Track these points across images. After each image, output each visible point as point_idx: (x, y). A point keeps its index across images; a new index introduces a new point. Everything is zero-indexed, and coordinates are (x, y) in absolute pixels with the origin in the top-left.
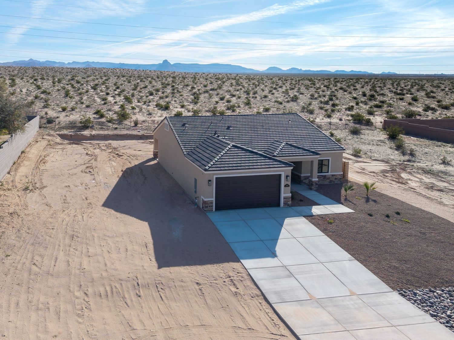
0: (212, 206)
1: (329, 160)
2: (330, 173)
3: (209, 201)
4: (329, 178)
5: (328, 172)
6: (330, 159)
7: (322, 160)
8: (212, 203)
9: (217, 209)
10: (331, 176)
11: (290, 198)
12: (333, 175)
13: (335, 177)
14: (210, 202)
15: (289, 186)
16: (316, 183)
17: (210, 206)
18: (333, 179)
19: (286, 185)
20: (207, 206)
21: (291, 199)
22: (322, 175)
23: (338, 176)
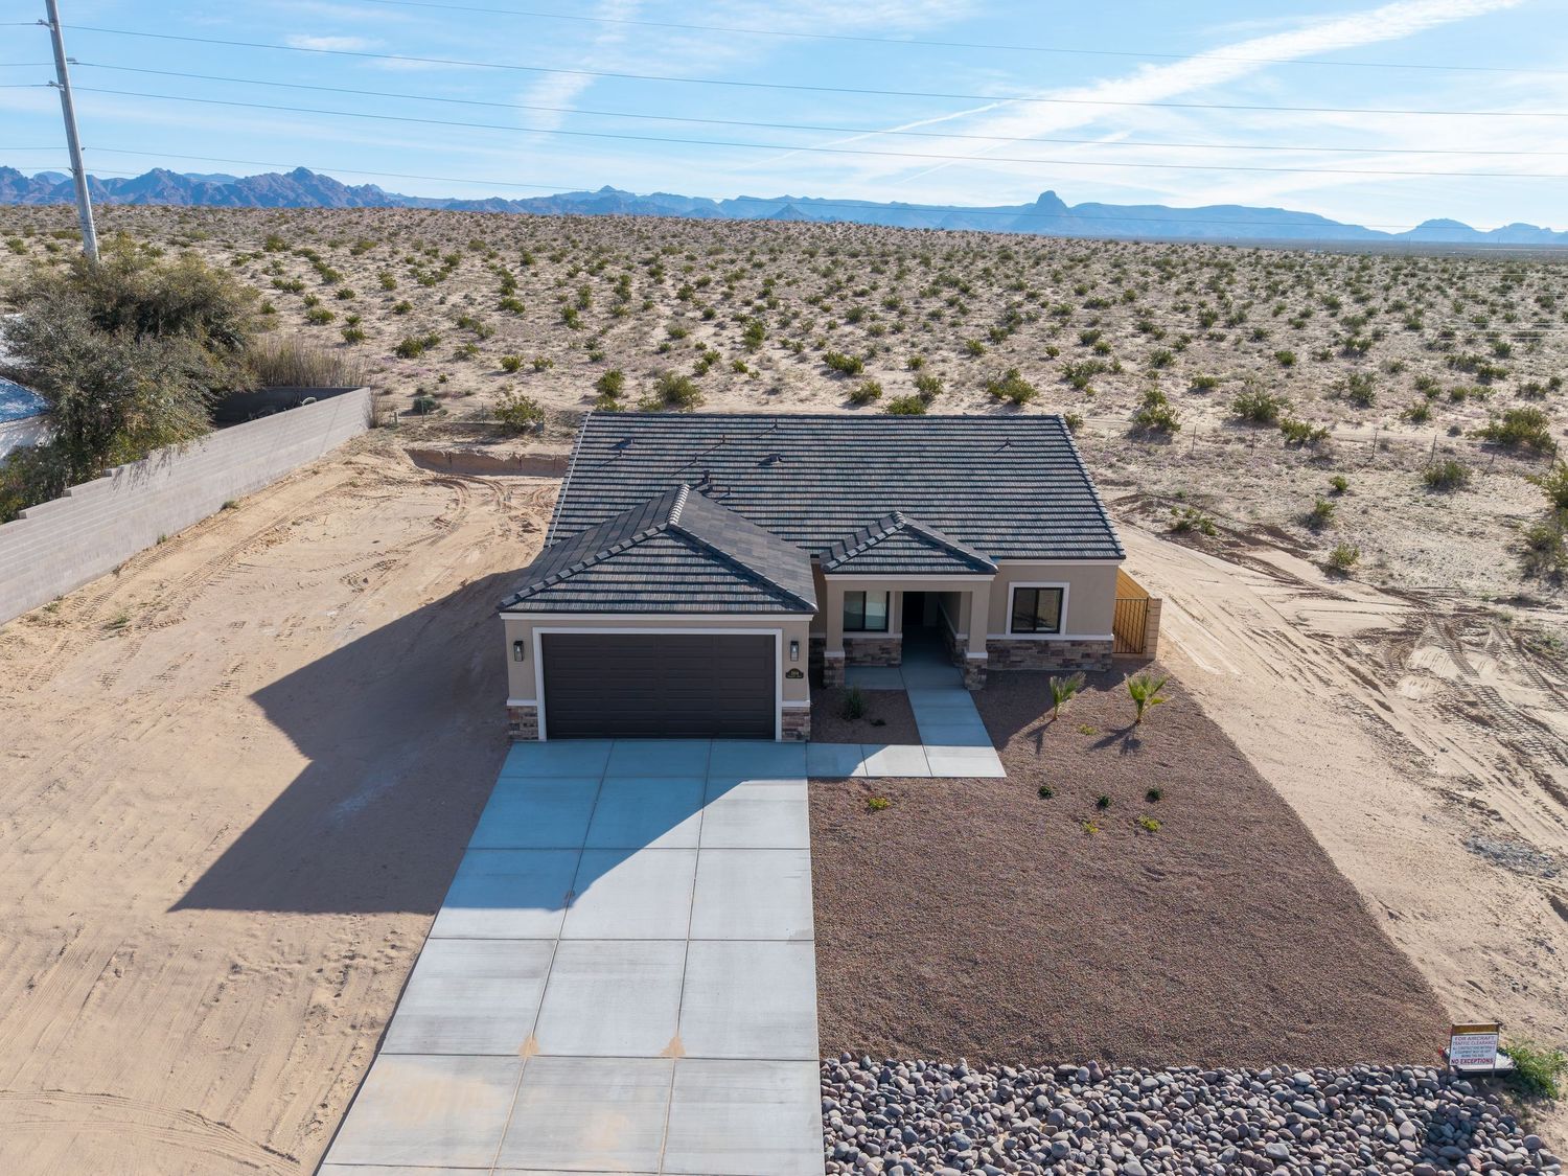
0: (535, 724)
1: (1061, 590)
2: (1063, 636)
3: (521, 707)
4: (1059, 653)
5: (1058, 631)
6: (1066, 586)
7: (1037, 590)
8: (535, 715)
9: (553, 733)
10: (1069, 645)
11: (806, 714)
12: (1074, 643)
13: (1082, 649)
14: (526, 710)
15: (801, 675)
16: (979, 667)
17: (525, 725)
18: (1078, 657)
19: (793, 673)
20: (518, 725)
21: (808, 718)
22: (1033, 641)
23: (1095, 647)
